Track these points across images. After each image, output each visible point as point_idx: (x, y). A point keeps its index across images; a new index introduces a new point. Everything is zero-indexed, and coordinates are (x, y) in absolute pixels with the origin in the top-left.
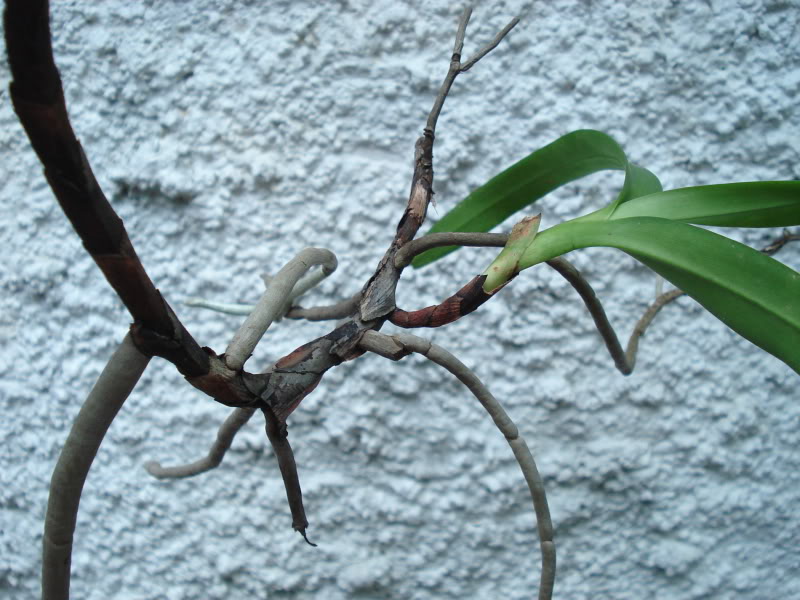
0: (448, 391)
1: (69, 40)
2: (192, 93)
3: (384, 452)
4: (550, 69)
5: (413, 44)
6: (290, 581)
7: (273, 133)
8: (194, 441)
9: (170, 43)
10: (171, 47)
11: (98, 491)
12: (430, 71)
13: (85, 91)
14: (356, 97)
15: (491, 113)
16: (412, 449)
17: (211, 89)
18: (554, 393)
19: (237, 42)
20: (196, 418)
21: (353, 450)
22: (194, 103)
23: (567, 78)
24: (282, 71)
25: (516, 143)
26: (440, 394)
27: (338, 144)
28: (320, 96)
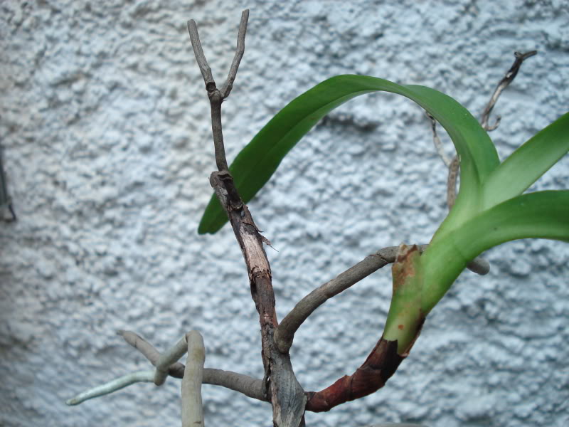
0: (552, 273)
1: (293, 10)
2: (382, 49)
3: (502, 316)
5: (550, 14)
6: (420, 411)
7: (440, 79)
8: (359, 307)
9: (367, 12)
10: (367, 15)
12: (562, 33)
13: (300, 47)
14: (504, 52)
16: (521, 315)
17: (397, 46)
19: (418, 11)
21: (477, 315)
24: (451, 33)
26: (546, 275)
27: (487, 88)
28: (478, 52)
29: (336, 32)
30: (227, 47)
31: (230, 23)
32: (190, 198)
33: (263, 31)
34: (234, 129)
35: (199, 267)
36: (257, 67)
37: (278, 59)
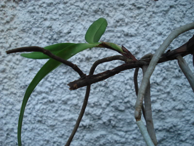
29: (55, 31)
30: (18, 37)
31: (19, 29)
32: (7, 90)
33: (30, 31)
34: (21, 65)
35: (12, 114)
36: (29, 44)
37: (36, 41)
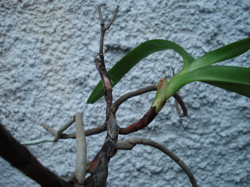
0: (209, 106)
1: (91, 2)
2: (130, 16)
3: (189, 126)
4: (241, 3)
6: (159, 169)
7: (155, 28)
10: (123, 2)
11: (98, 145)
12: (205, 5)
13: (95, 18)
14: (182, 15)
15: (223, 18)
16: (198, 125)
17: (136, 15)
18: (242, 104)
20: (130, 119)
21: (179, 126)
22: (131, 20)
23: (247, 6)
24: (159, 8)
25: (231, 27)
26: (207, 107)
27: (176, 30)
28: (171, 15)
